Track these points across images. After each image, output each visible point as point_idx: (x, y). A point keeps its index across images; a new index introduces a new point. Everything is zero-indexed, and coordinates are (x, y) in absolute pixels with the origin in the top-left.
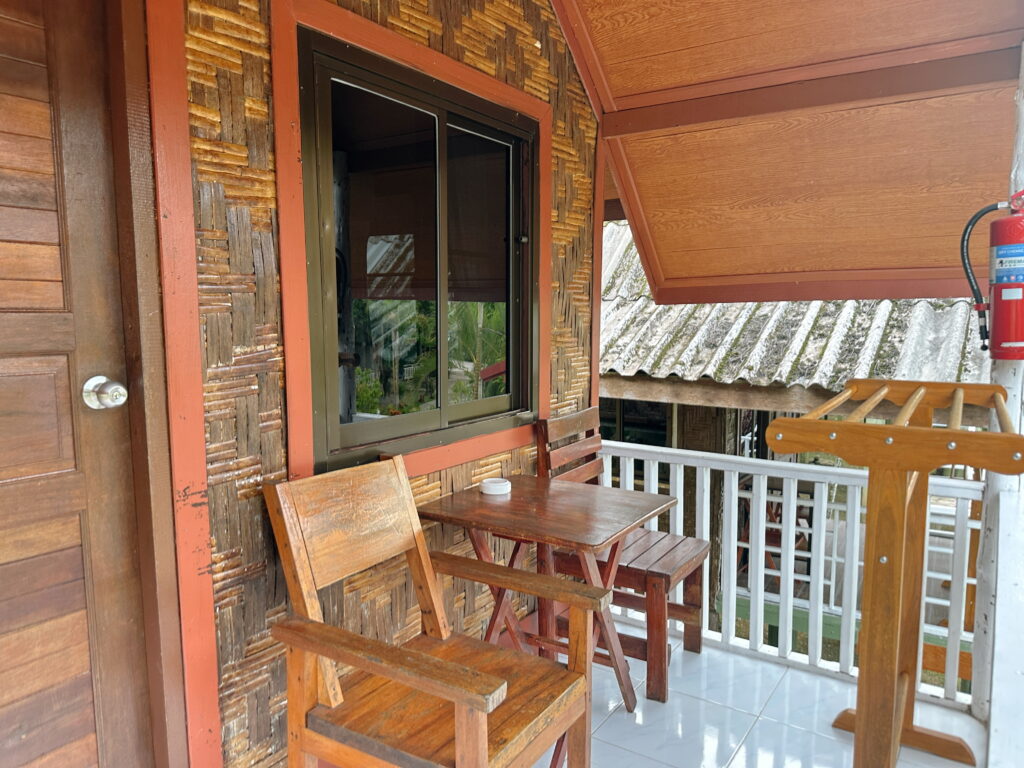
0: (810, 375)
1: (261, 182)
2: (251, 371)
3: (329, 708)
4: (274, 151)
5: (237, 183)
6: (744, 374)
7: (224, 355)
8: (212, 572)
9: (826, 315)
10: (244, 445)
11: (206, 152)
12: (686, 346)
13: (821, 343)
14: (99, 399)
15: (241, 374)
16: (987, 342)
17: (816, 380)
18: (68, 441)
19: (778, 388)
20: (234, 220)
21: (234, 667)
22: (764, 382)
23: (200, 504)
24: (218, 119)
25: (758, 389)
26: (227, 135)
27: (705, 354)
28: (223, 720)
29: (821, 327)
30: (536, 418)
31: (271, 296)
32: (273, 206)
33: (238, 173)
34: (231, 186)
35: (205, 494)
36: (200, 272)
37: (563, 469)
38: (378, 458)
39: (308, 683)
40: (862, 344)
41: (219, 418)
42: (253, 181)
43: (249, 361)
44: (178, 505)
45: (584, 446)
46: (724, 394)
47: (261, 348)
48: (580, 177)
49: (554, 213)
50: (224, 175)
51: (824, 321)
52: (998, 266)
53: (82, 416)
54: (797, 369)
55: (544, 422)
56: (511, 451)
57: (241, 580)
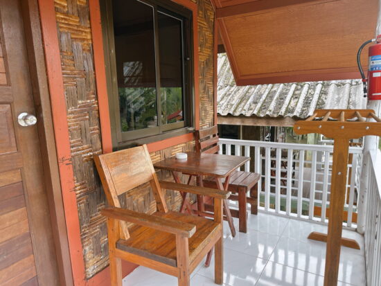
0: (292, 112)
1: (85, 32)
2: (85, 110)
3: (125, 240)
4: (90, 19)
5: (75, 32)
6: (268, 113)
7: (75, 104)
8: (75, 191)
9: (297, 90)
10: (84, 141)
11: (62, 19)
12: (246, 103)
13: (296, 100)
14: (25, 122)
15: (82, 111)
16: (366, 94)
17: (295, 114)
18: (13, 139)
19: (281, 118)
20: (75, 48)
21: (86, 227)
22: (275, 116)
23: (69, 164)
24: (66, 5)
25: (273, 118)
26: (70, 12)
27: (253, 106)
28: (83, 247)
29: (296, 95)
30: (194, 130)
31: (92, 81)
32: (90, 42)
33: (76, 28)
34: (74, 34)
35: (71, 160)
36: (63, 70)
37: (205, 149)
38: (137, 145)
39: (116, 231)
40: (311, 100)
41: (75, 129)
42: (82, 32)
43: (84, 106)
44: (60, 164)
45: (212, 140)
46: (260, 121)
47: (89, 101)
48: (208, 34)
49: (199, 48)
50: (70, 29)
51: (297, 92)
52: (371, 64)
53: (18, 130)
54: (288, 111)
55: (198, 131)
56: (186, 143)
57: (86, 193)
